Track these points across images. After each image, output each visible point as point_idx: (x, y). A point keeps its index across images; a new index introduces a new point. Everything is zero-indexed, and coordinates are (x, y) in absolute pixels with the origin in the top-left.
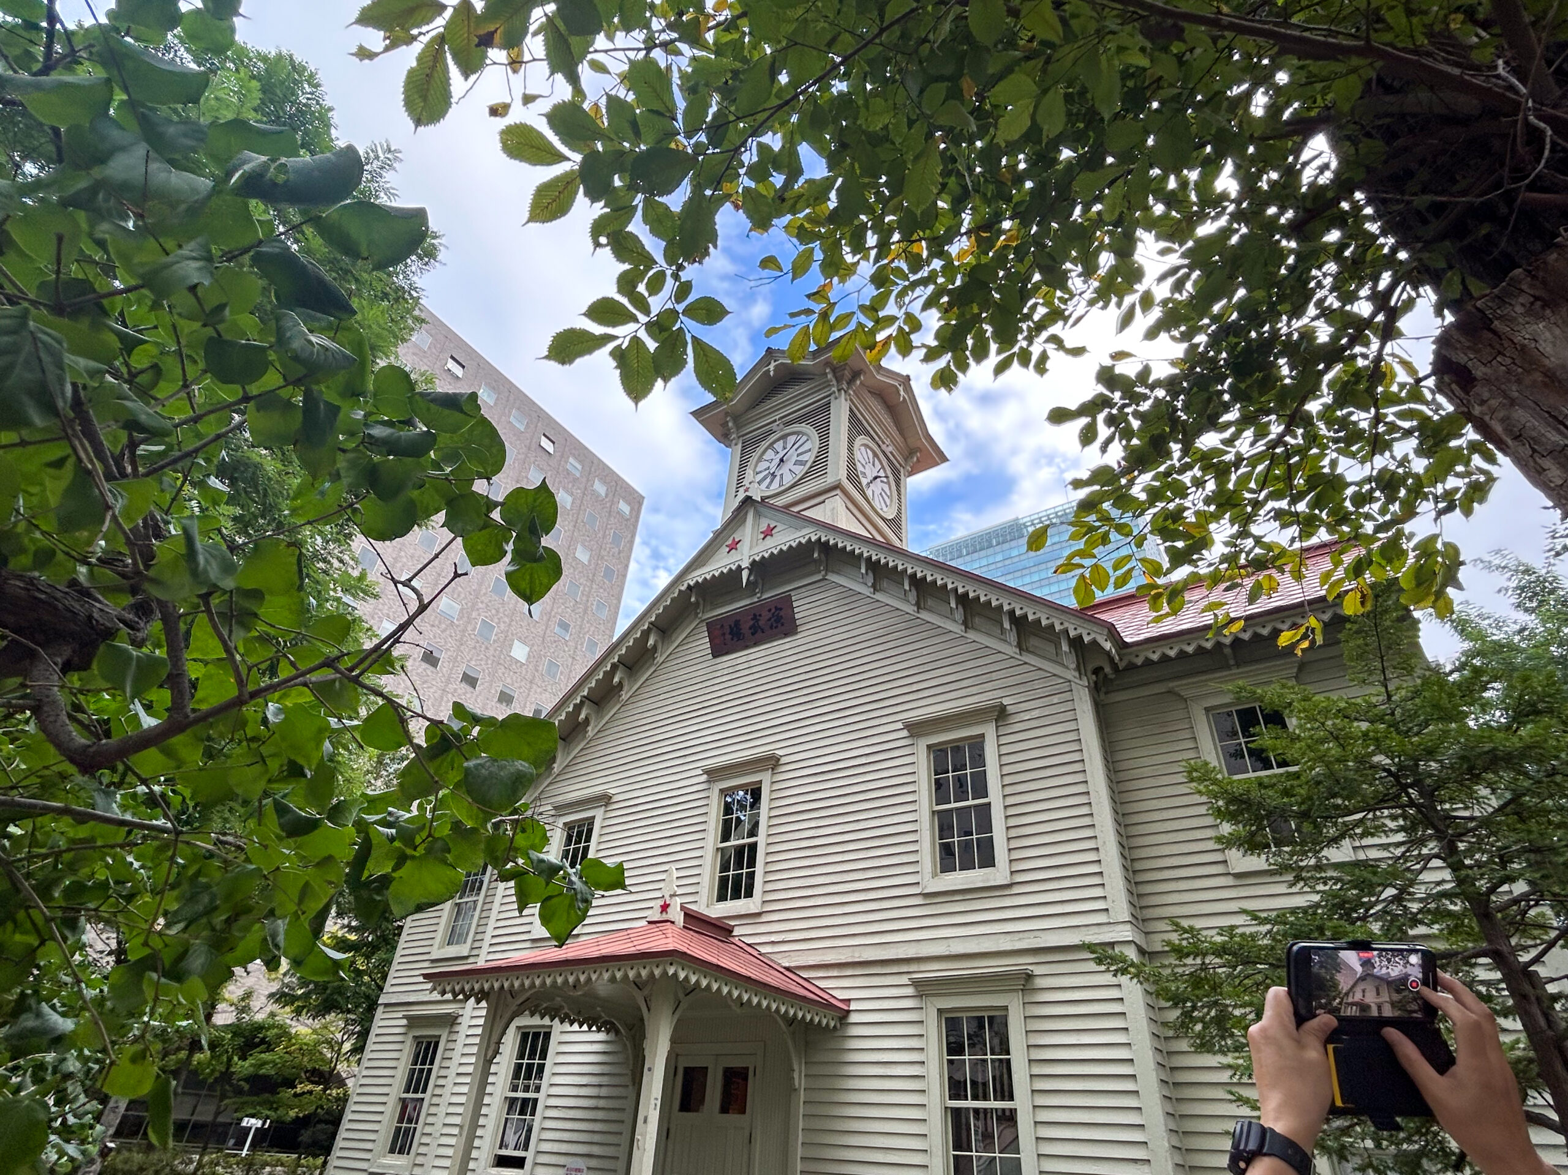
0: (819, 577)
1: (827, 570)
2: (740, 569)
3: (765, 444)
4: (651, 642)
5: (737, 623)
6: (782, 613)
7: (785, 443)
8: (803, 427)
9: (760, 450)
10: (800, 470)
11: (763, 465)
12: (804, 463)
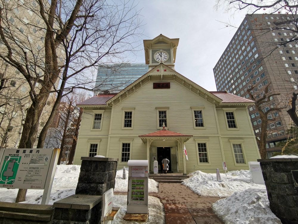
1: (175, 80)
2: (161, 75)
4: (141, 83)
5: (159, 84)
6: (168, 85)
7: (161, 53)
8: (165, 52)
9: (156, 53)
11: (156, 56)
12: (166, 59)
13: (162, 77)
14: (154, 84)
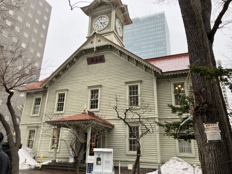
0: (109, 51)
4: (75, 60)
5: (93, 59)
6: (102, 58)
7: (101, 19)
8: (105, 16)
9: (96, 19)
11: (96, 23)
12: (106, 25)
13: (95, 49)
14: (87, 59)
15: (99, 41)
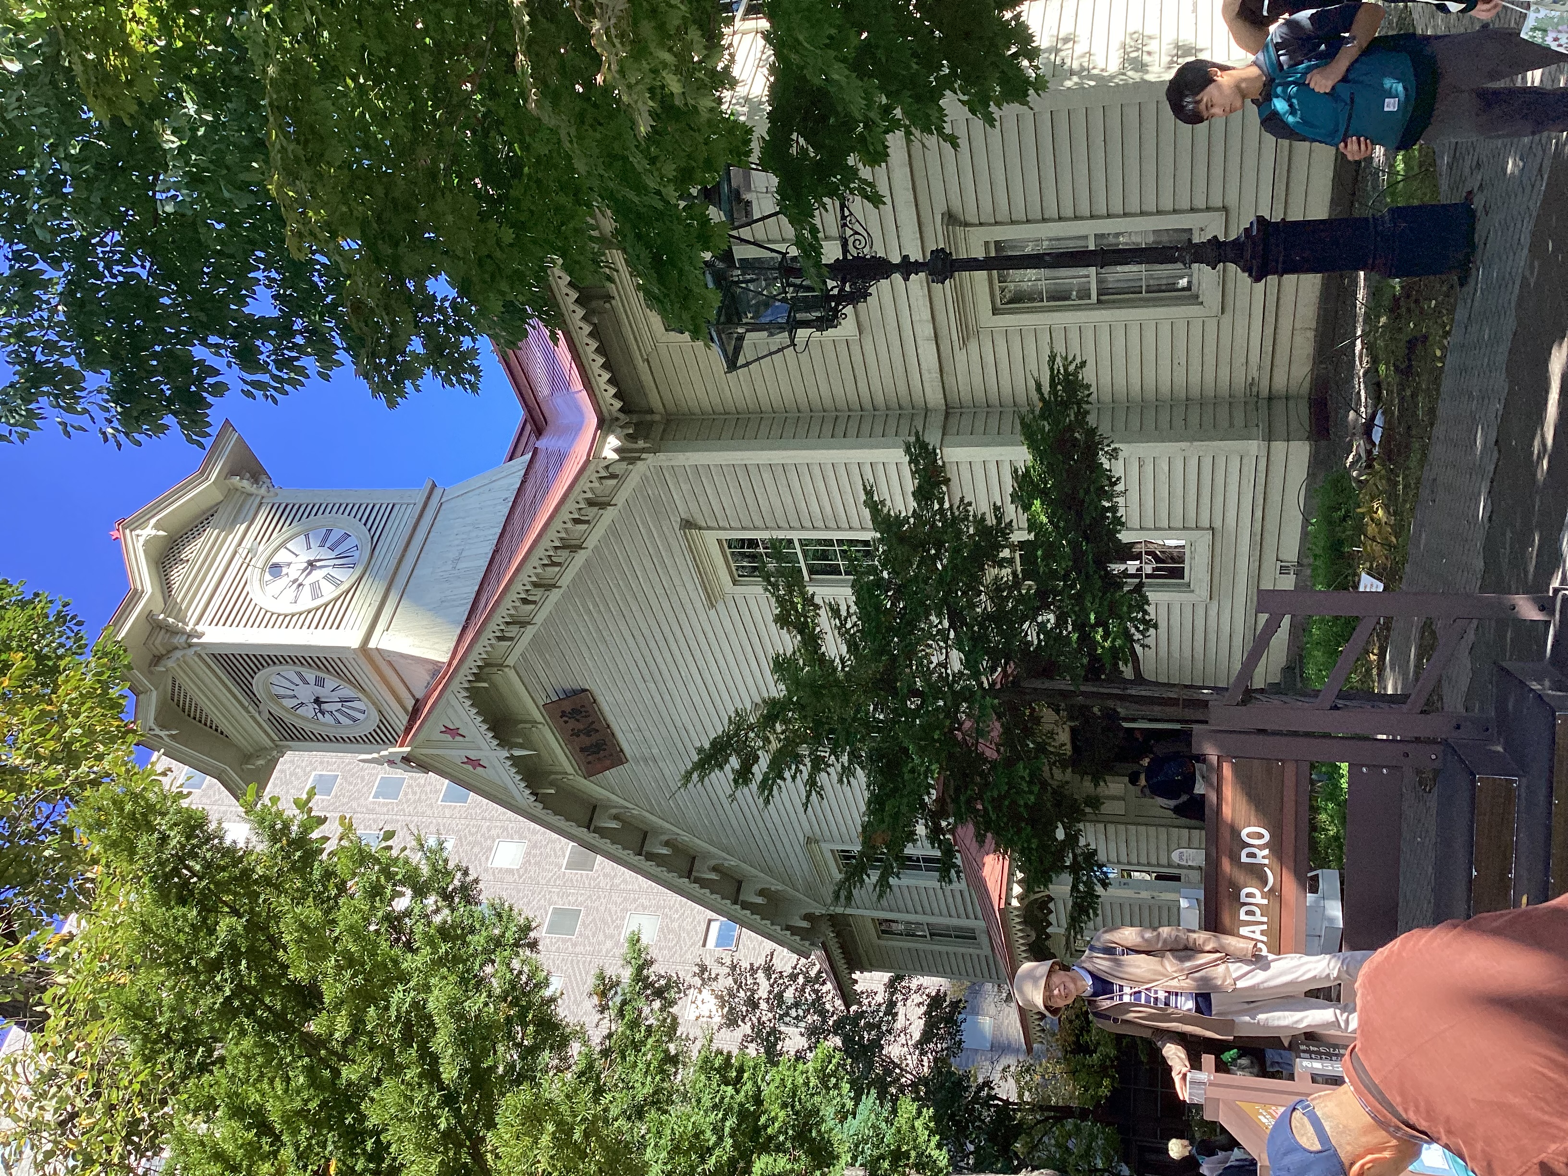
0: (512, 674)
1: (501, 666)
2: (511, 757)
3: (288, 718)
4: (614, 825)
5: (582, 750)
6: (568, 710)
7: (284, 696)
9: (299, 723)
10: (331, 682)
13: (517, 753)
14: (591, 772)
15: (454, 732)
